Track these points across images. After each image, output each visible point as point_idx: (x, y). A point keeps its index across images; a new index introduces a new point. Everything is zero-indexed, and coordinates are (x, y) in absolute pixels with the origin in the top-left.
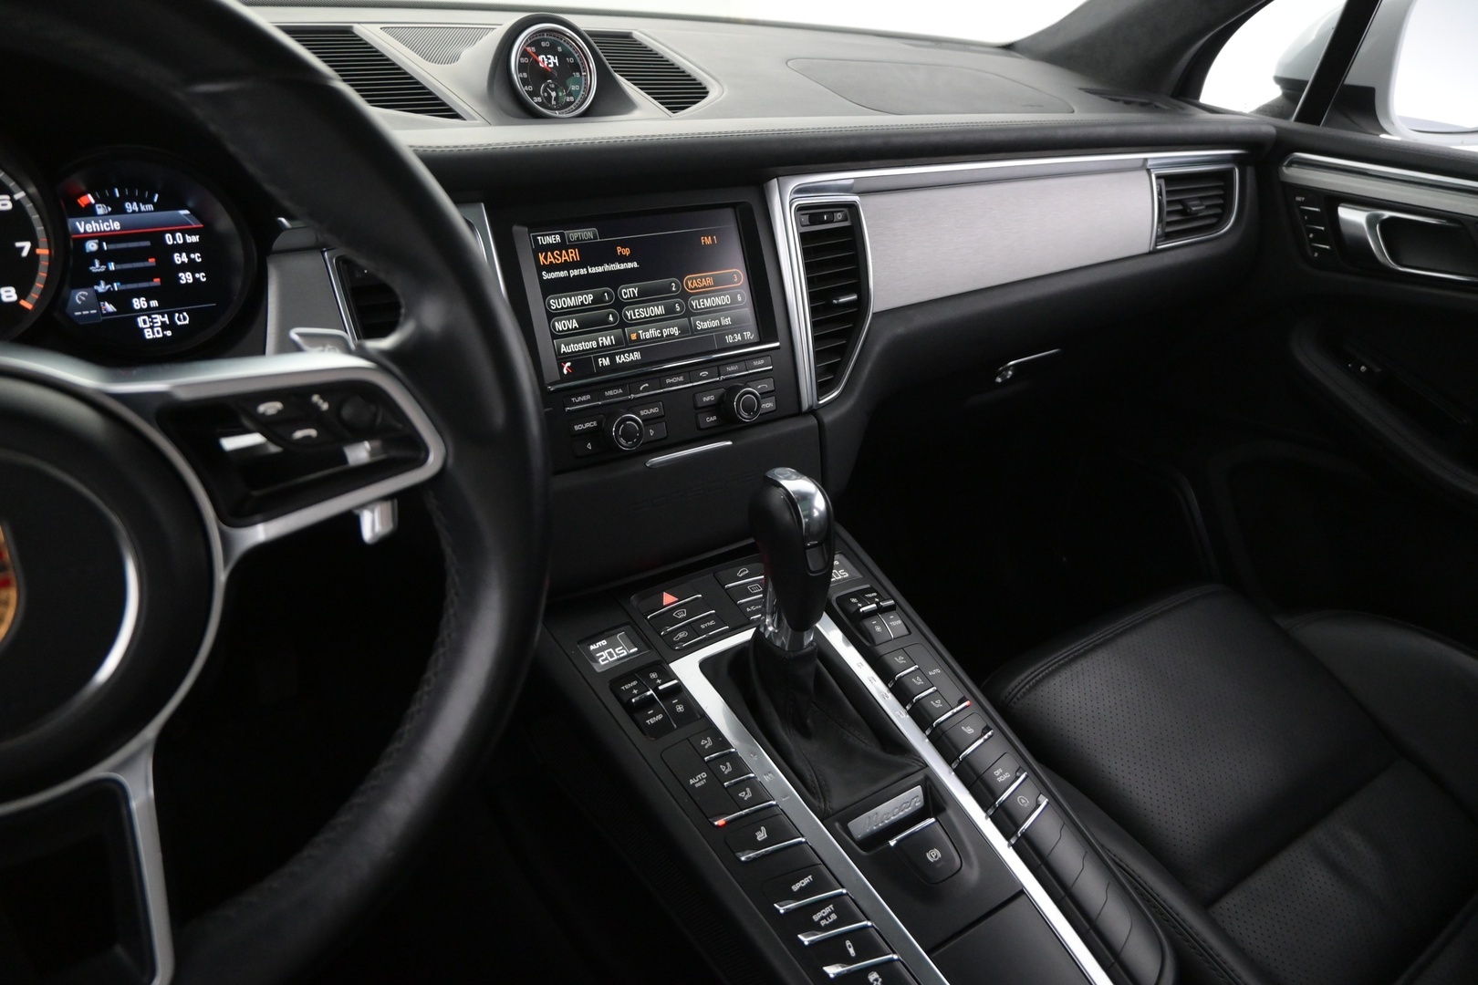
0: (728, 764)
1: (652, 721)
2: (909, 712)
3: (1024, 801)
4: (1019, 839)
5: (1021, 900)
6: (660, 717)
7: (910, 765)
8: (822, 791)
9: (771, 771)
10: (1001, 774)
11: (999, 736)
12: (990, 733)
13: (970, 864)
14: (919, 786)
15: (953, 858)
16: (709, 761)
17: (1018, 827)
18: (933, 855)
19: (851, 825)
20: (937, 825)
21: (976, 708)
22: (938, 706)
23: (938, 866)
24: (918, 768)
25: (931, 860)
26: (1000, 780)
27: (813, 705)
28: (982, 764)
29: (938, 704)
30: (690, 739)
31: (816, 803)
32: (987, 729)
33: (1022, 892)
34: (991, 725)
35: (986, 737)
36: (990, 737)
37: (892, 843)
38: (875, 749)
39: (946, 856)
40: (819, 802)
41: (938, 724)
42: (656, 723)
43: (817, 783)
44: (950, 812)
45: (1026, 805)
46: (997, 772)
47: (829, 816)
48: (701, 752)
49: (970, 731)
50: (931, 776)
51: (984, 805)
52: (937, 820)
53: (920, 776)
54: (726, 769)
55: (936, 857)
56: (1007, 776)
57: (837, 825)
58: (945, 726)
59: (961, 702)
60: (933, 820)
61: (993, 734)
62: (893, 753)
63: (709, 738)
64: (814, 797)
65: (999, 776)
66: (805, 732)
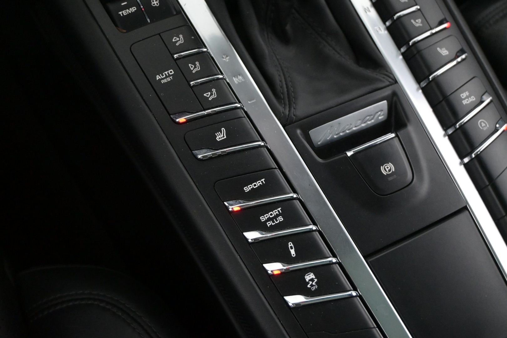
0: (197, 63)
1: (125, 13)
2: (389, 29)
3: (484, 125)
4: (472, 159)
5: (463, 216)
6: (133, 9)
7: (381, 81)
8: (289, 98)
9: (241, 74)
10: (467, 97)
11: (472, 60)
12: (464, 56)
13: (421, 179)
14: (385, 101)
15: (405, 173)
16: (178, 59)
17: (473, 148)
18: (387, 169)
19: (312, 133)
20: (396, 140)
21: (455, 31)
22: (417, 25)
23: (390, 179)
24: (388, 83)
25: (385, 173)
26: (465, 102)
27: (294, 11)
28: (450, 86)
29: (418, 23)
30: (161, 34)
31: (281, 109)
32: (462, 52)
33: (465, 208)
34: (466, 48)
35: (459, 59)
36: (463, 60)
37: (349, 154)
38: (349, 62)
39: (399, 171)
40: (284, 108)
41: (415, 43)
42: (129, 14)
43: (285, 90)
44: (411, 129)
45: (485, 129)
46: (464, 95)
47: (292, 122)
48: (170, 49)
49: (444, 52)
50: (399, 94)
51: (445, 125)
52: (397, 136)
53: (387, 92)
54: (195, 68)
55: (390, 170)
56: (473, 99)
57: (299, 132)
58: (421, 46)
59: (441, 23)
60: (393, 135)
61: (466, 57)
62: (366, 67)
63: (181, 36)
64: (280, 103)
65: (464, 99)
66: (284, 39)
